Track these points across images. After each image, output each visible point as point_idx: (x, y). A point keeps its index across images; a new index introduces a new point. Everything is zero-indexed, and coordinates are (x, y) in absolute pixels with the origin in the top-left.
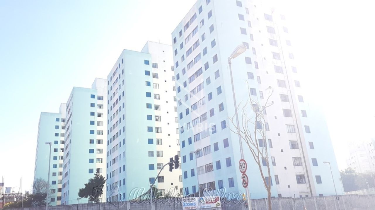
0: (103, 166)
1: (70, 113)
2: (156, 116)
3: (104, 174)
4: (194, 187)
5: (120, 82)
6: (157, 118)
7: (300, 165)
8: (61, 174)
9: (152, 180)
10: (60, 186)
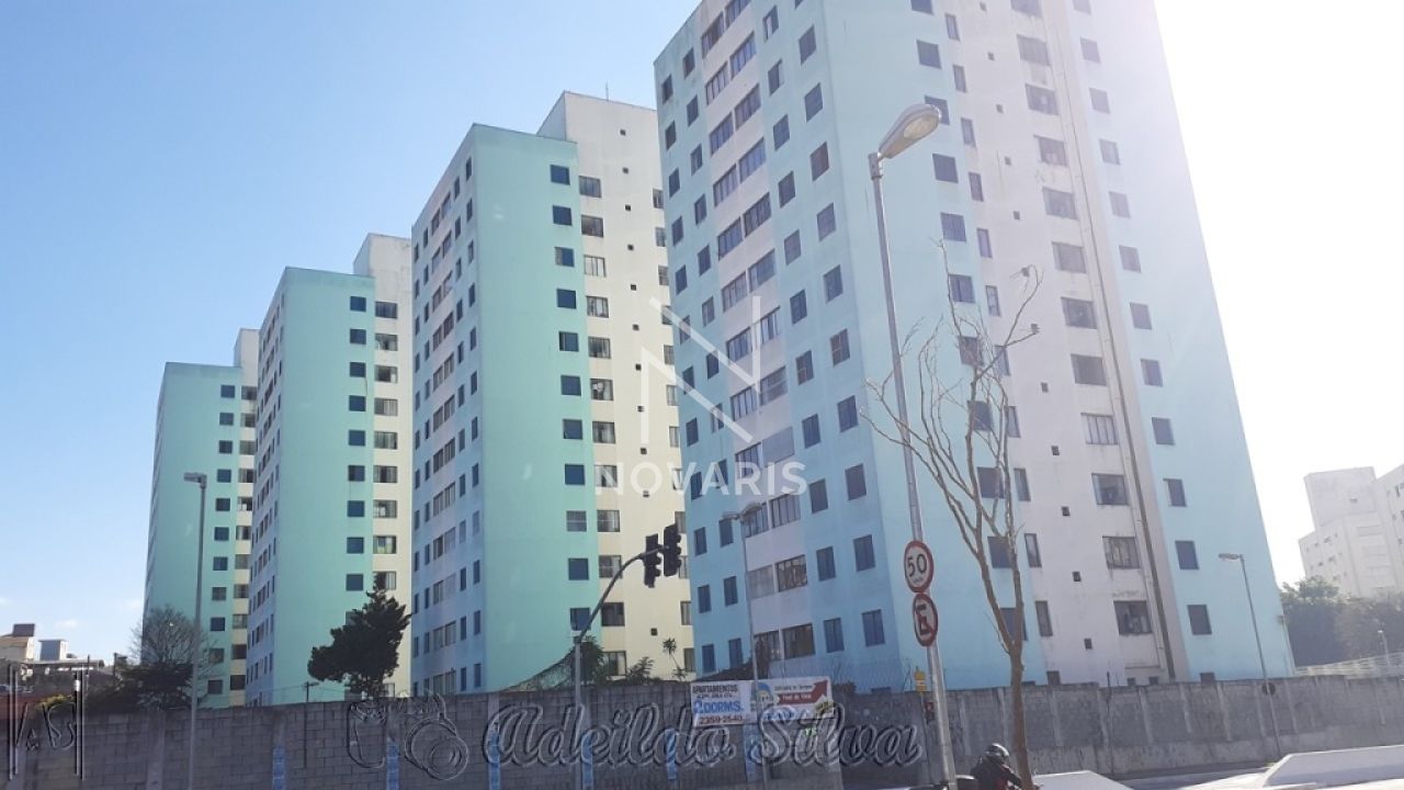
0: (399, 564)
1: (274, 367)
2: (594, 381)
3: (402, 594)
4: (735, 645)
5: (459, 249)
6: (599, 387)
7: (1131, 564)
8: (242, 591)
9: (580, 618)
10: (241, 637)
